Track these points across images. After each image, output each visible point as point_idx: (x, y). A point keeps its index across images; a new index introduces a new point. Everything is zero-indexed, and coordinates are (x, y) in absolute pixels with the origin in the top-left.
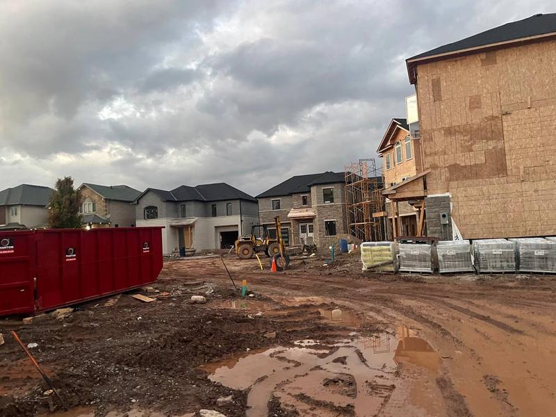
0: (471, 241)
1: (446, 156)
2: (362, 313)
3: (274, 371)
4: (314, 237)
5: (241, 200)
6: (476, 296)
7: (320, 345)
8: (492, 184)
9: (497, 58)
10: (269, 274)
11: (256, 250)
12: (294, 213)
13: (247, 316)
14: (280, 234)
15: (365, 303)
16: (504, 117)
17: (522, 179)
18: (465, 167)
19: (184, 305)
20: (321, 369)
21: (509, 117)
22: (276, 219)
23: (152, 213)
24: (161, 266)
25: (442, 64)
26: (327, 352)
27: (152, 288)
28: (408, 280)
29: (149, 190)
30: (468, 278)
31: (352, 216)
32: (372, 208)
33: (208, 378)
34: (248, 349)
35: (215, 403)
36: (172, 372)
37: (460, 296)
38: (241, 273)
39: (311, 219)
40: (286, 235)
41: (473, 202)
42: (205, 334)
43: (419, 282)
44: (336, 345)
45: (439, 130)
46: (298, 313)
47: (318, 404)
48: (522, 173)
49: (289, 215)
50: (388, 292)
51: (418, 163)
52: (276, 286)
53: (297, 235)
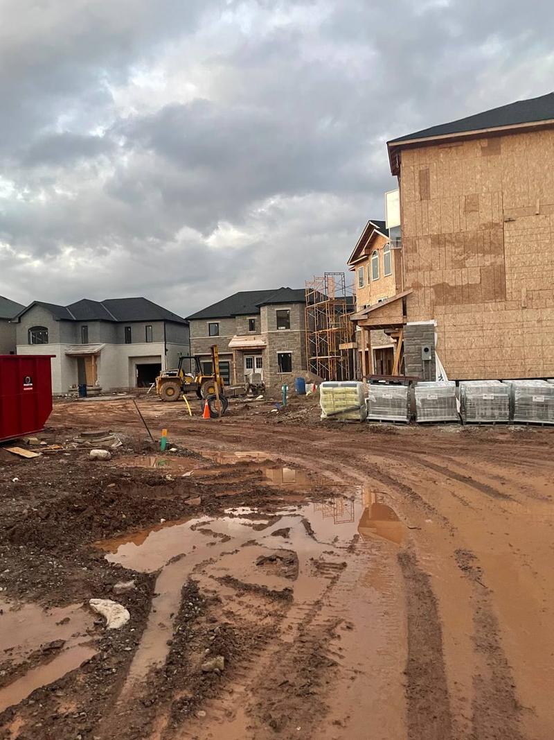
0: (457, 382)
1: (432, 273)
2: (316, 473)
3: (194, 547)
4: (262, 373)
5: (166, 321)
6: (458, 451)
7: (258, 514)
8: (486, 310)
9: (502, 146)
10: (199, 422)
11: (184, 390)
12: (237, 342)
13: (165, 477)
14: (217, 369)
15: (320, 460)
16: (506, 224)
17: (523, 306)
18: (455, 287)
19: (80, 461)
20: (257, 544)
21: (512, 226)
22: (212, 349)
23: (39, 335)
24: (51, 409)
25: (432, 151)
26: (266, 522)
27: (36, 439)
28: (376, 431)
29: (35, 304)
30: (451, 429)
31: (313, 347)
32: (339, 338)
33: (105, 558)
34: (162, 520)
35: (111, 590)
36: (57, 551)
37: (438, 451)
38: (162, 420)
39: (259, 350)
40: (226, 370)
41: (463, 333)
42: (104, 501)
43: (391, 433)
44: (277, 514)
45: (426, 238)
46: (234, 473)
47: (248, 588)
48: (523, 298)
49: (231, 344)
50: (351, 446)
51: (398, 280)
52: (208, 438)
53: (241, 370)
